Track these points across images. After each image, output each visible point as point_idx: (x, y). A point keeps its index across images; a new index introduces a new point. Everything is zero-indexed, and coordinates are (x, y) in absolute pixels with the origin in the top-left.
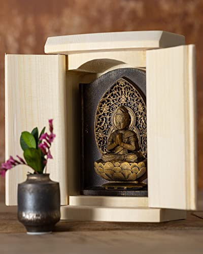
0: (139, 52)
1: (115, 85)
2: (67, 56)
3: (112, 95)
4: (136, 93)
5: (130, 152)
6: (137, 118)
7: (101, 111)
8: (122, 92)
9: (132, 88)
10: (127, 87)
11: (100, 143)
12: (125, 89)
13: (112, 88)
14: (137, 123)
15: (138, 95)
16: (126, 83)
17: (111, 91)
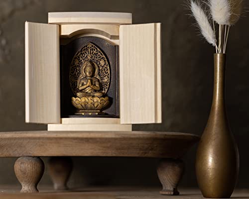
0: (114, 26)
1: (84, 47)
2: (60, 26)
3: (81, 54)
4: (100, 52)
5: (95, 91)
6: (99, 69)
7: (74, 64)
8: (88, 52)
9: (97, 49)
10: (92, 49)
11: (72, 85)
12: (91, 50)
13: (82, 49)
14: (99, 73)
15: (101, 54)
16: (92, 46)
17: (81, 51)
